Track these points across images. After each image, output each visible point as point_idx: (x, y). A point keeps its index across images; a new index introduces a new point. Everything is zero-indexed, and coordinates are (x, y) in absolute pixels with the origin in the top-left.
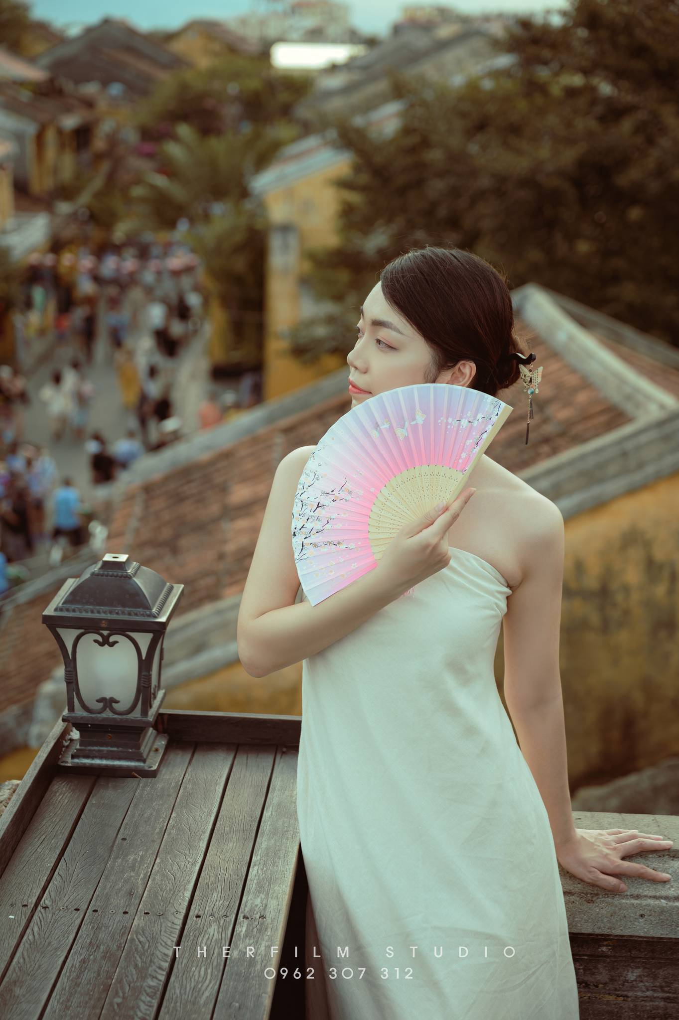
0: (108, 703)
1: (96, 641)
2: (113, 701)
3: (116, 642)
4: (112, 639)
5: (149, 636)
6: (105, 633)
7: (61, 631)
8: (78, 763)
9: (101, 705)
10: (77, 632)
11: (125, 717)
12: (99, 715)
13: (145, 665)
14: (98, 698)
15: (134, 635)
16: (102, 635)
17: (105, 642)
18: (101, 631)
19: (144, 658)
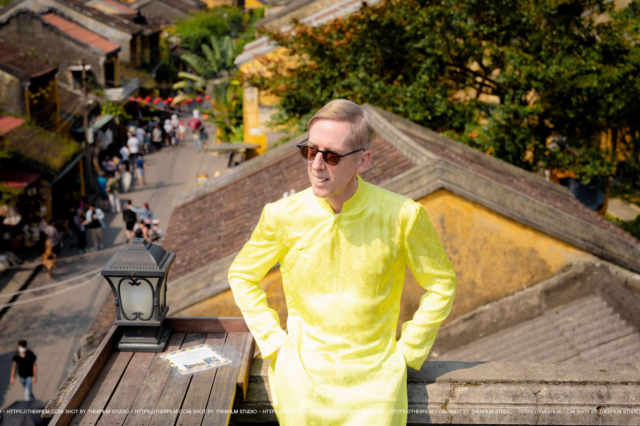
0: (138, 315)
1: (130, 283)
2: (140, 314)
3: (140, 283)
4: (138, 282)
5: (157, 279)
6: (134, 279)
7: (111, 278)
8: (123, 346)
9: (134, 316)
10: (121, 278)
11: (147, 322)
12: (133, 321)
13: (156, 294)
14: (132, 313)
15: (150, 279)
16: (132, 280)
17: (134, 283)
18: (133, 278)
19: (155, 290)
